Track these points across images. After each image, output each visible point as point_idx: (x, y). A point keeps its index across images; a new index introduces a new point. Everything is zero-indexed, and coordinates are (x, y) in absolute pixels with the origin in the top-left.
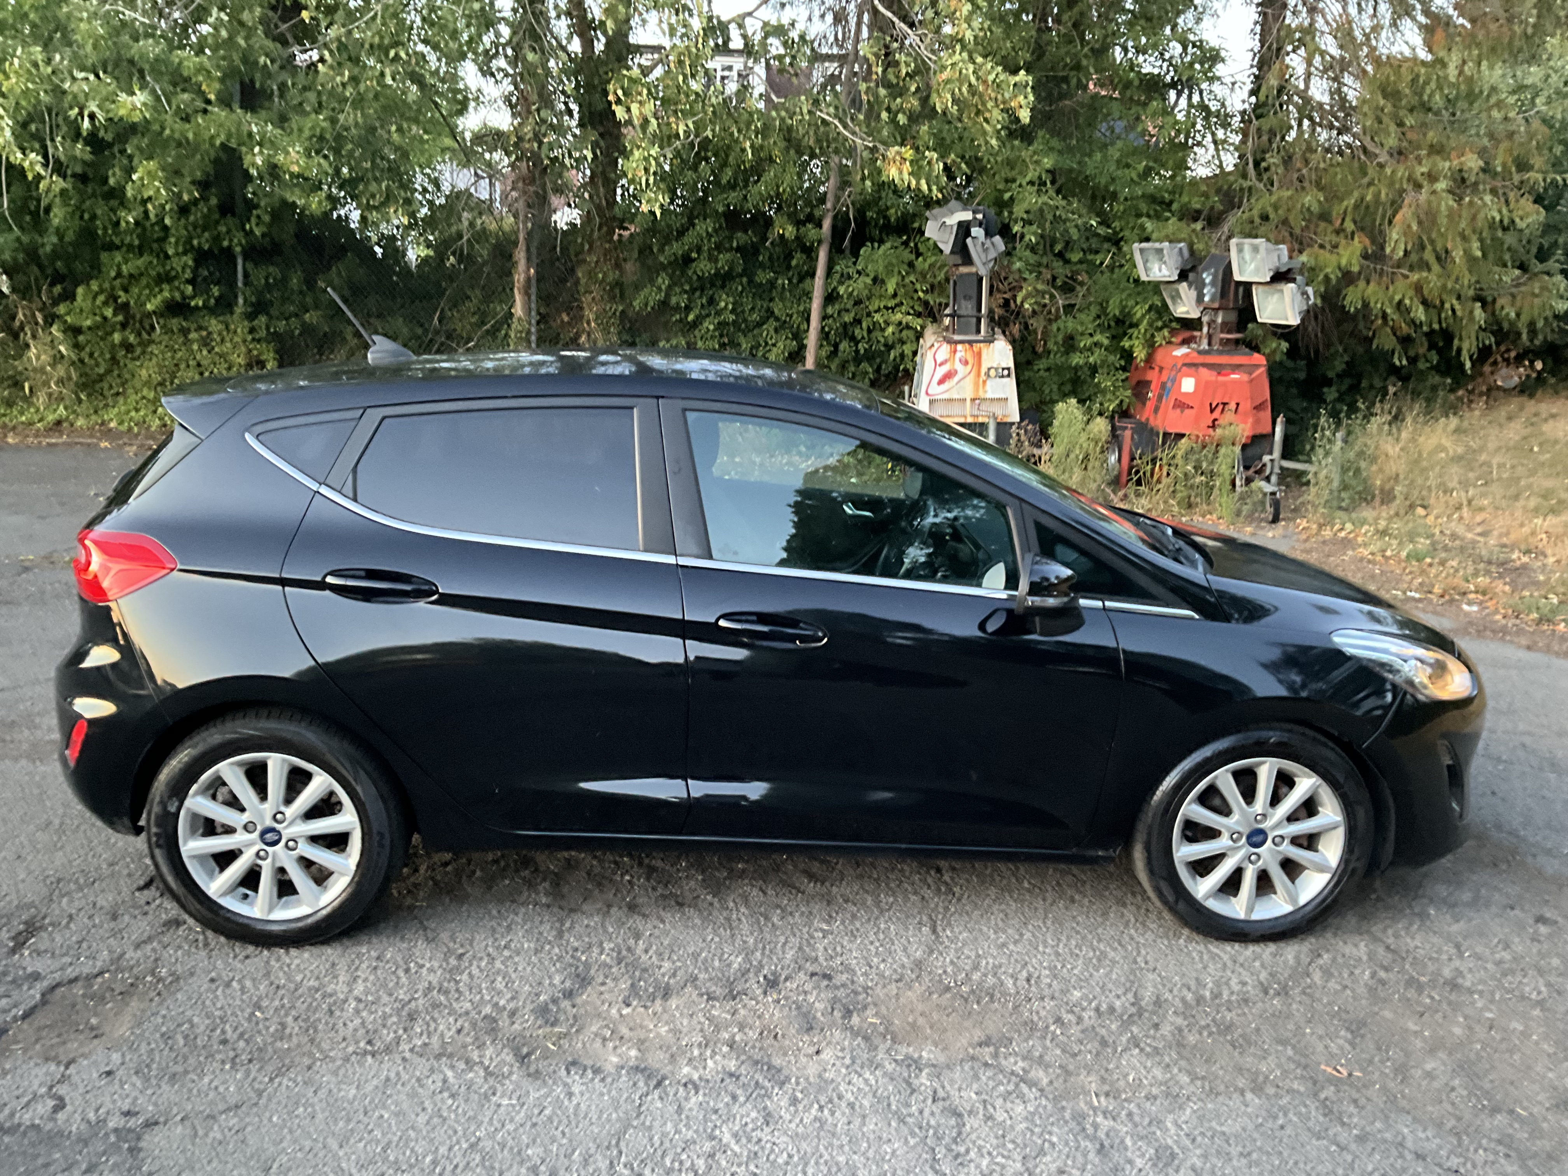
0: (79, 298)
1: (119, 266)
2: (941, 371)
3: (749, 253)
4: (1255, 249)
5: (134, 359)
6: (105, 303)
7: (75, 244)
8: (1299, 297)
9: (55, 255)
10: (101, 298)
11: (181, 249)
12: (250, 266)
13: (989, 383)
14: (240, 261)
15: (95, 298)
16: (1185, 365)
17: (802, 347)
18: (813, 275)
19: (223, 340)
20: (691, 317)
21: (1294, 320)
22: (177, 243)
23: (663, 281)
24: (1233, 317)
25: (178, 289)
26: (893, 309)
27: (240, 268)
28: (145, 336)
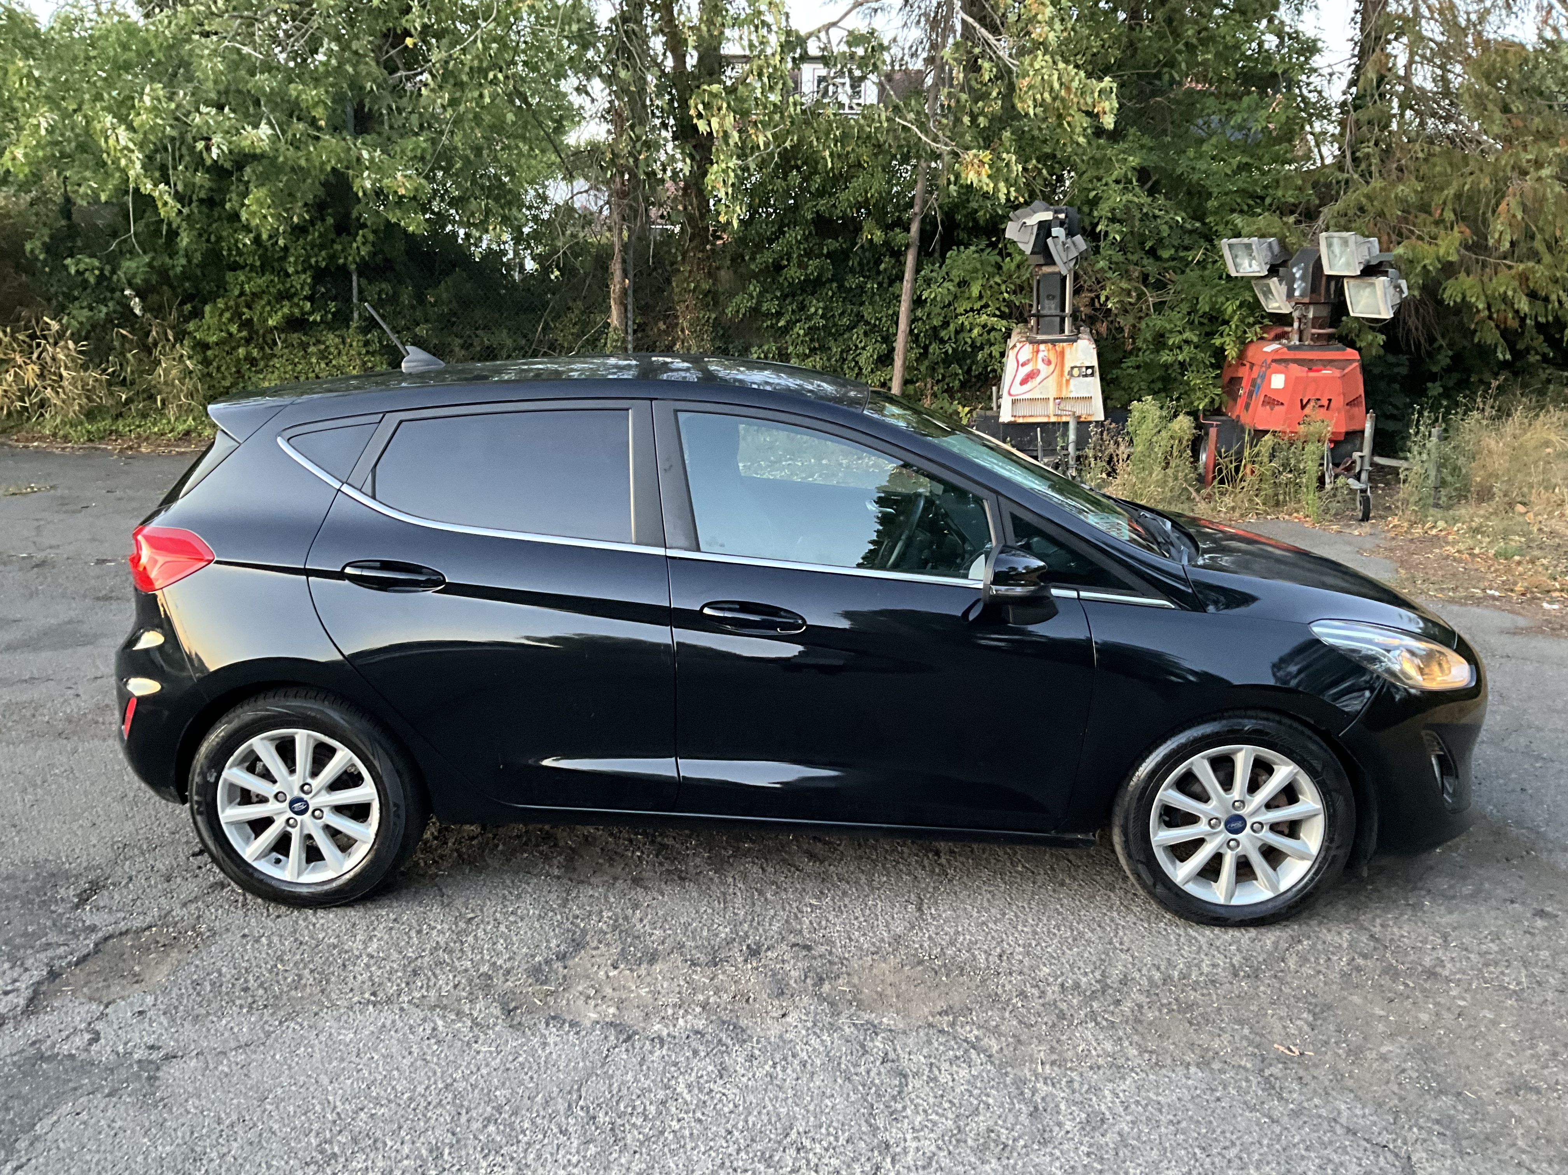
0: (207, 315)
1: (242, 285)
2: (1024, 371)
3: (839, 258)
4: (1345, 242)
5: (257, 372)
6: (231, 320)
7: (202, 265)
8: (1391, 290)
9: (185, 276)
10: (227, 315)
11: (300, 268)
12: (364, 281)
13: (1072, 382)
14: (355, 278)
15: (221, 315)
16: (1274, 361)
17: (892, 350)
18: (902, 279)
19: (339, 353)
20: (781, 323)
21: (1387, 314)
22: (296, 262)
23: (754, 288)
24: (1325, 312)
25: (297, 305)
26: (979, 311)
27: (355, 284)
28: (268, 351)
